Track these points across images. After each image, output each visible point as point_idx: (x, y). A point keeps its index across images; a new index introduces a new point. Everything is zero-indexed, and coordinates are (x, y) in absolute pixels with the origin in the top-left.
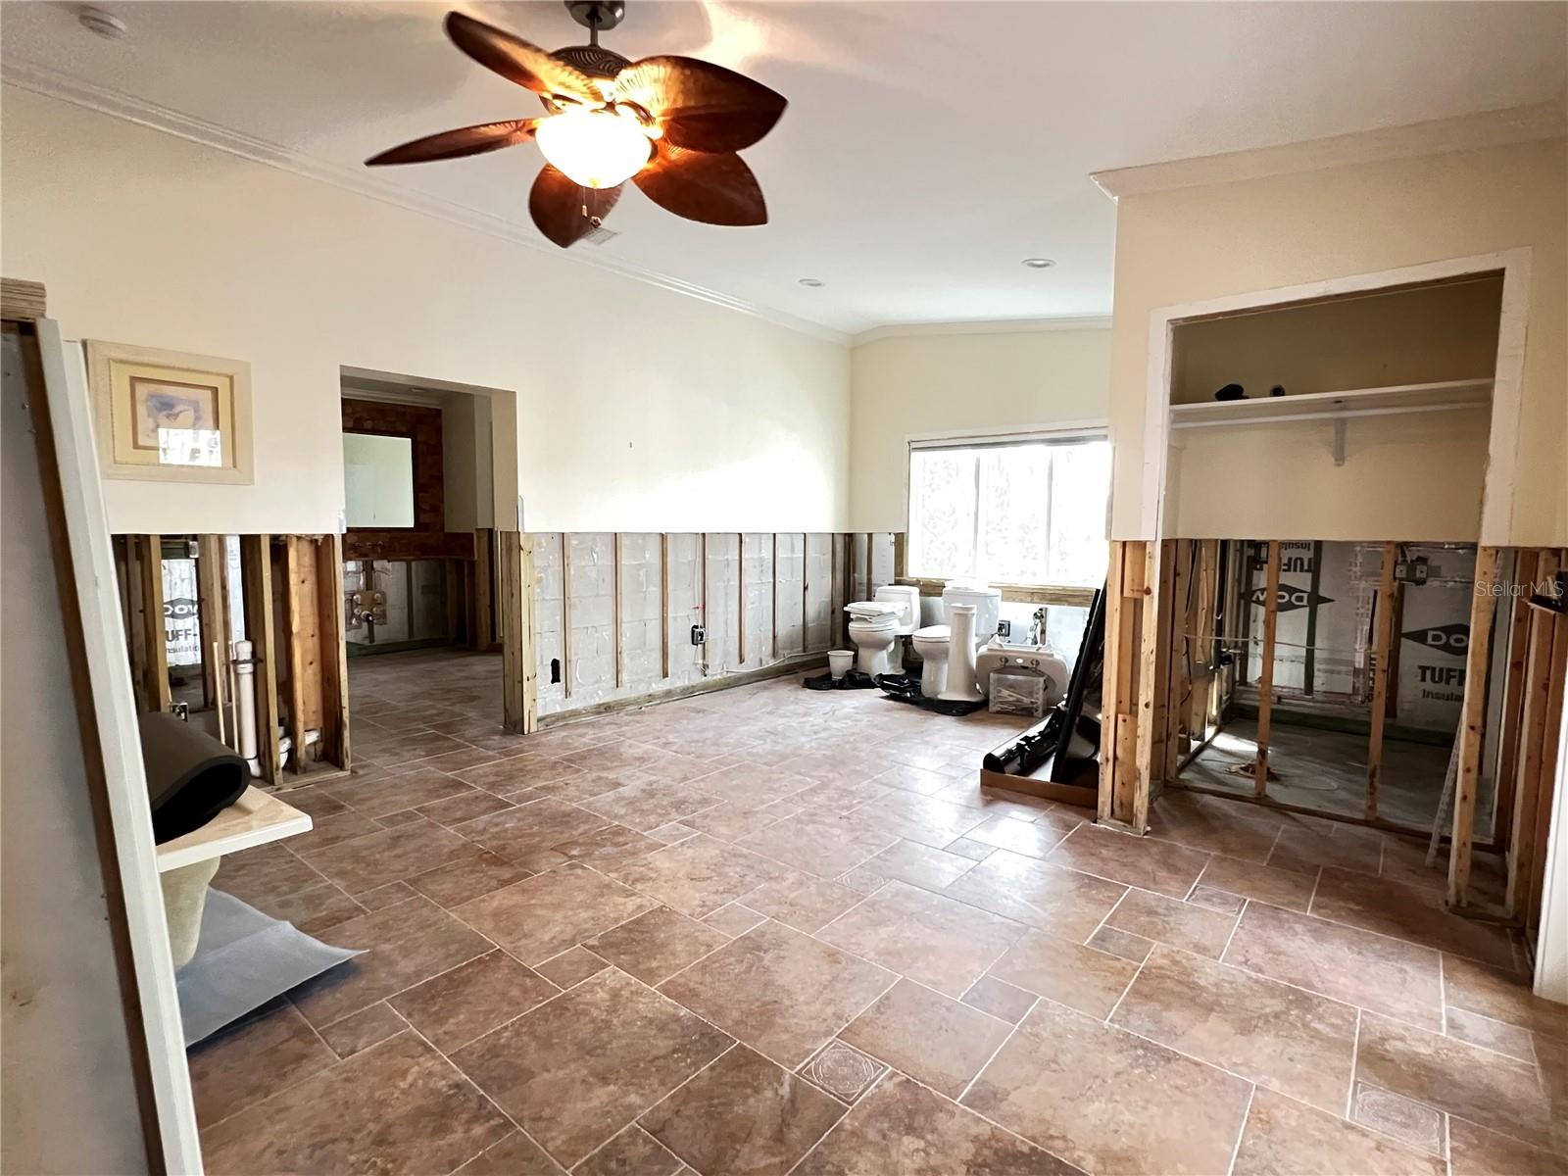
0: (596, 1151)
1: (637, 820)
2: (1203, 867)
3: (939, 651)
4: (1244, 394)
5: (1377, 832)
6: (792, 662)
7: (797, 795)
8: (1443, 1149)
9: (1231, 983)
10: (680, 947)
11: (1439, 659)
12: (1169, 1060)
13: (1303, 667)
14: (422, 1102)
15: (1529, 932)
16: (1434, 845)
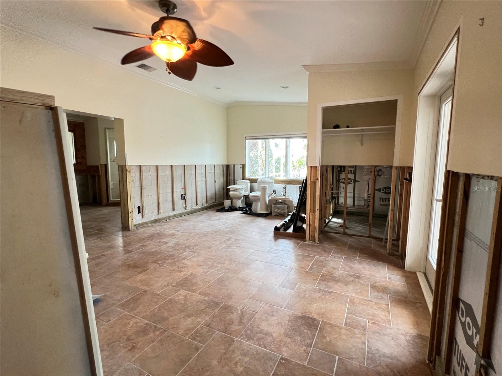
0: (193, 332)
1: (176, 252)
2: (332, 250)
3: (257, 199)
4: (340, 127)
5: (371, 239)
6: (212, 204)
7: (223, 241)
8: (388, 302)
9: (342, 275)
10: (200, 283)
11: (384, 196)
12: (330, 293)
13: (352, 199)
14: (138, 329)
15: (404, 257)
16: (384, 240)
